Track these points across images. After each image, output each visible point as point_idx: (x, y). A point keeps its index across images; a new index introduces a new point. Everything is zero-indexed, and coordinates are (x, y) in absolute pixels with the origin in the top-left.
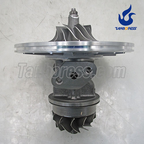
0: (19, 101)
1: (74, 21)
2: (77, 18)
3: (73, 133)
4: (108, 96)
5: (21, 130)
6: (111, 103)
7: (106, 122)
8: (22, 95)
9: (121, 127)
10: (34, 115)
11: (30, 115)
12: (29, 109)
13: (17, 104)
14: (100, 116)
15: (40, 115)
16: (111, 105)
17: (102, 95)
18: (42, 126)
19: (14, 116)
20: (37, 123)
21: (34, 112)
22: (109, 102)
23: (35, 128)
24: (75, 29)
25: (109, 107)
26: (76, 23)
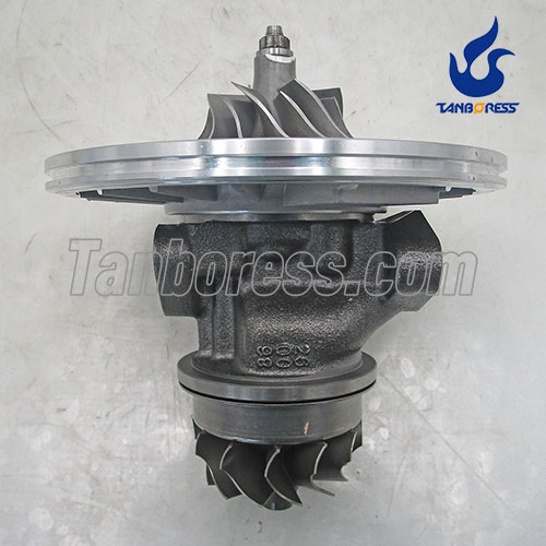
0: (72, 368)
1: (278, 71)
4: (412, 373)
7: (400, 476)
10: (126, 426)
11: (108, 423)
12: (108, 401)
13: (64, 379)
14: (376, 452)
16: (424, 411)
19: (49, 423)
20: (134, 456)
21: (125, 416)
22: (415, 399)
23: (124, 476)
25: (417, 416)
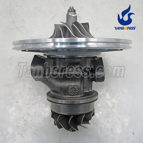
2: (75, 15)
3: (71, 130)
5: (18, 120)
6: (111, 105)
8: (25, 86)
9: (118, 131)
15: (39, 107)
17: (104, 96)
18: (40, 119)
24: (73, 26)
26: (74, 21)
